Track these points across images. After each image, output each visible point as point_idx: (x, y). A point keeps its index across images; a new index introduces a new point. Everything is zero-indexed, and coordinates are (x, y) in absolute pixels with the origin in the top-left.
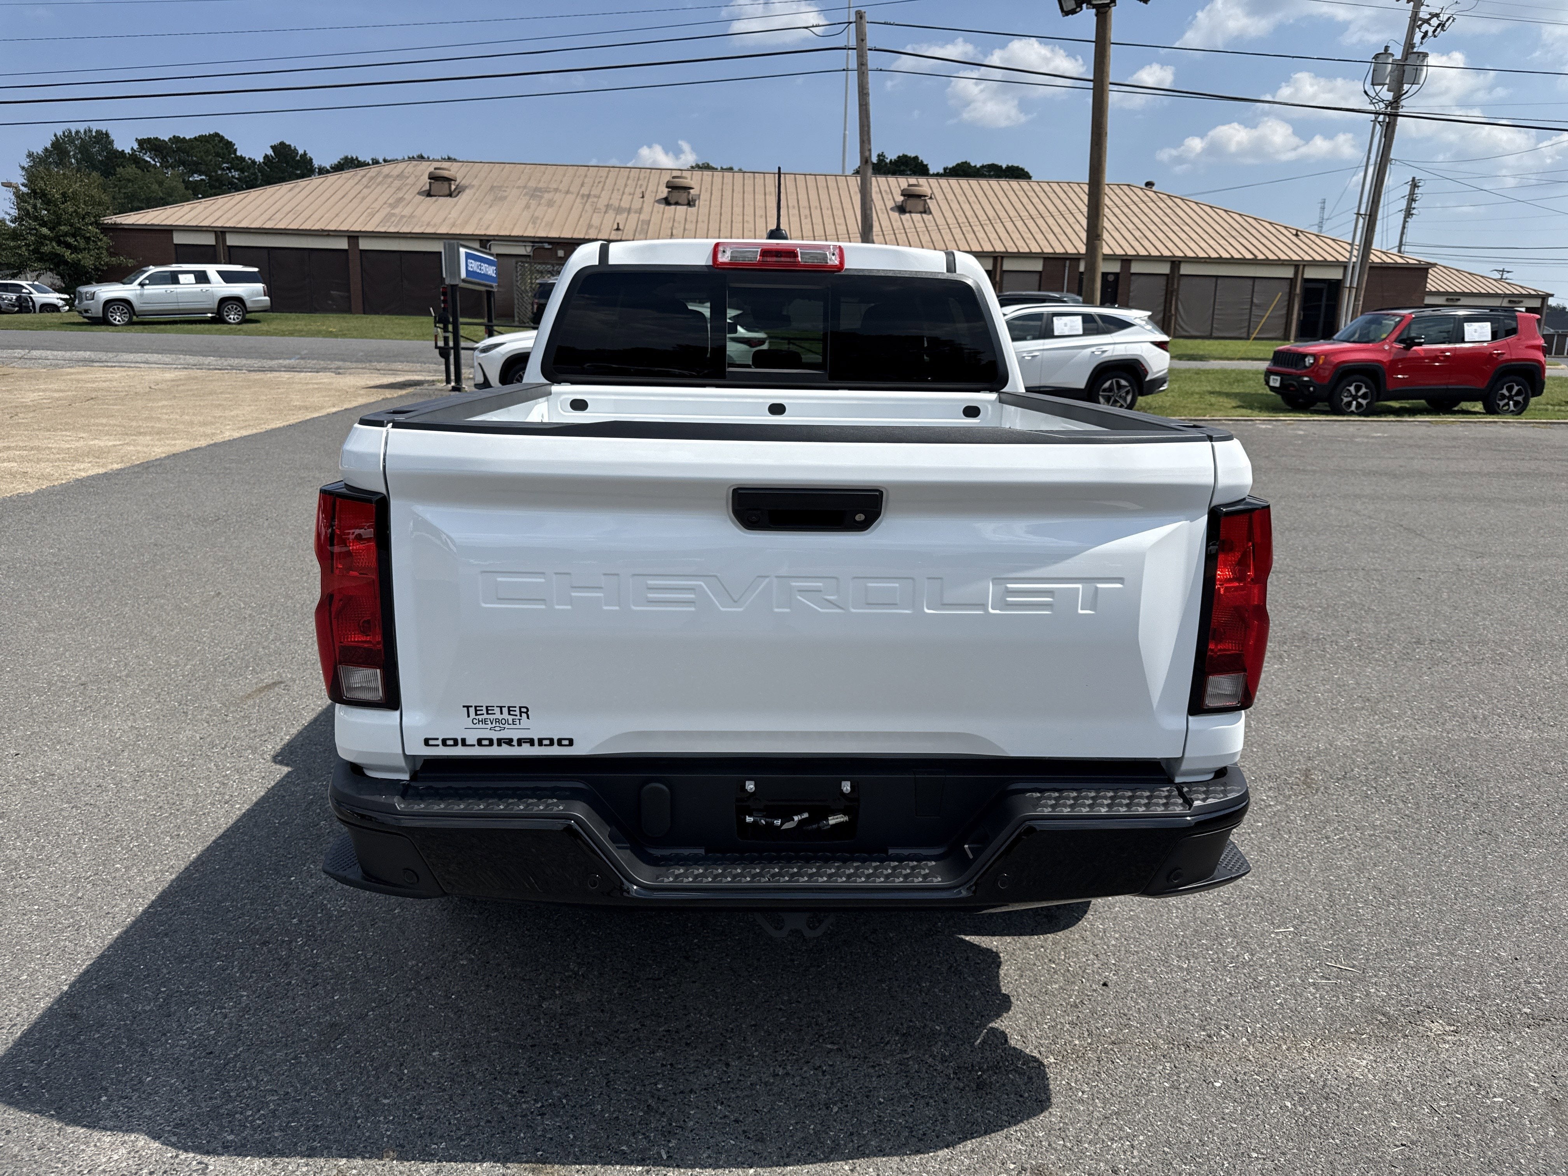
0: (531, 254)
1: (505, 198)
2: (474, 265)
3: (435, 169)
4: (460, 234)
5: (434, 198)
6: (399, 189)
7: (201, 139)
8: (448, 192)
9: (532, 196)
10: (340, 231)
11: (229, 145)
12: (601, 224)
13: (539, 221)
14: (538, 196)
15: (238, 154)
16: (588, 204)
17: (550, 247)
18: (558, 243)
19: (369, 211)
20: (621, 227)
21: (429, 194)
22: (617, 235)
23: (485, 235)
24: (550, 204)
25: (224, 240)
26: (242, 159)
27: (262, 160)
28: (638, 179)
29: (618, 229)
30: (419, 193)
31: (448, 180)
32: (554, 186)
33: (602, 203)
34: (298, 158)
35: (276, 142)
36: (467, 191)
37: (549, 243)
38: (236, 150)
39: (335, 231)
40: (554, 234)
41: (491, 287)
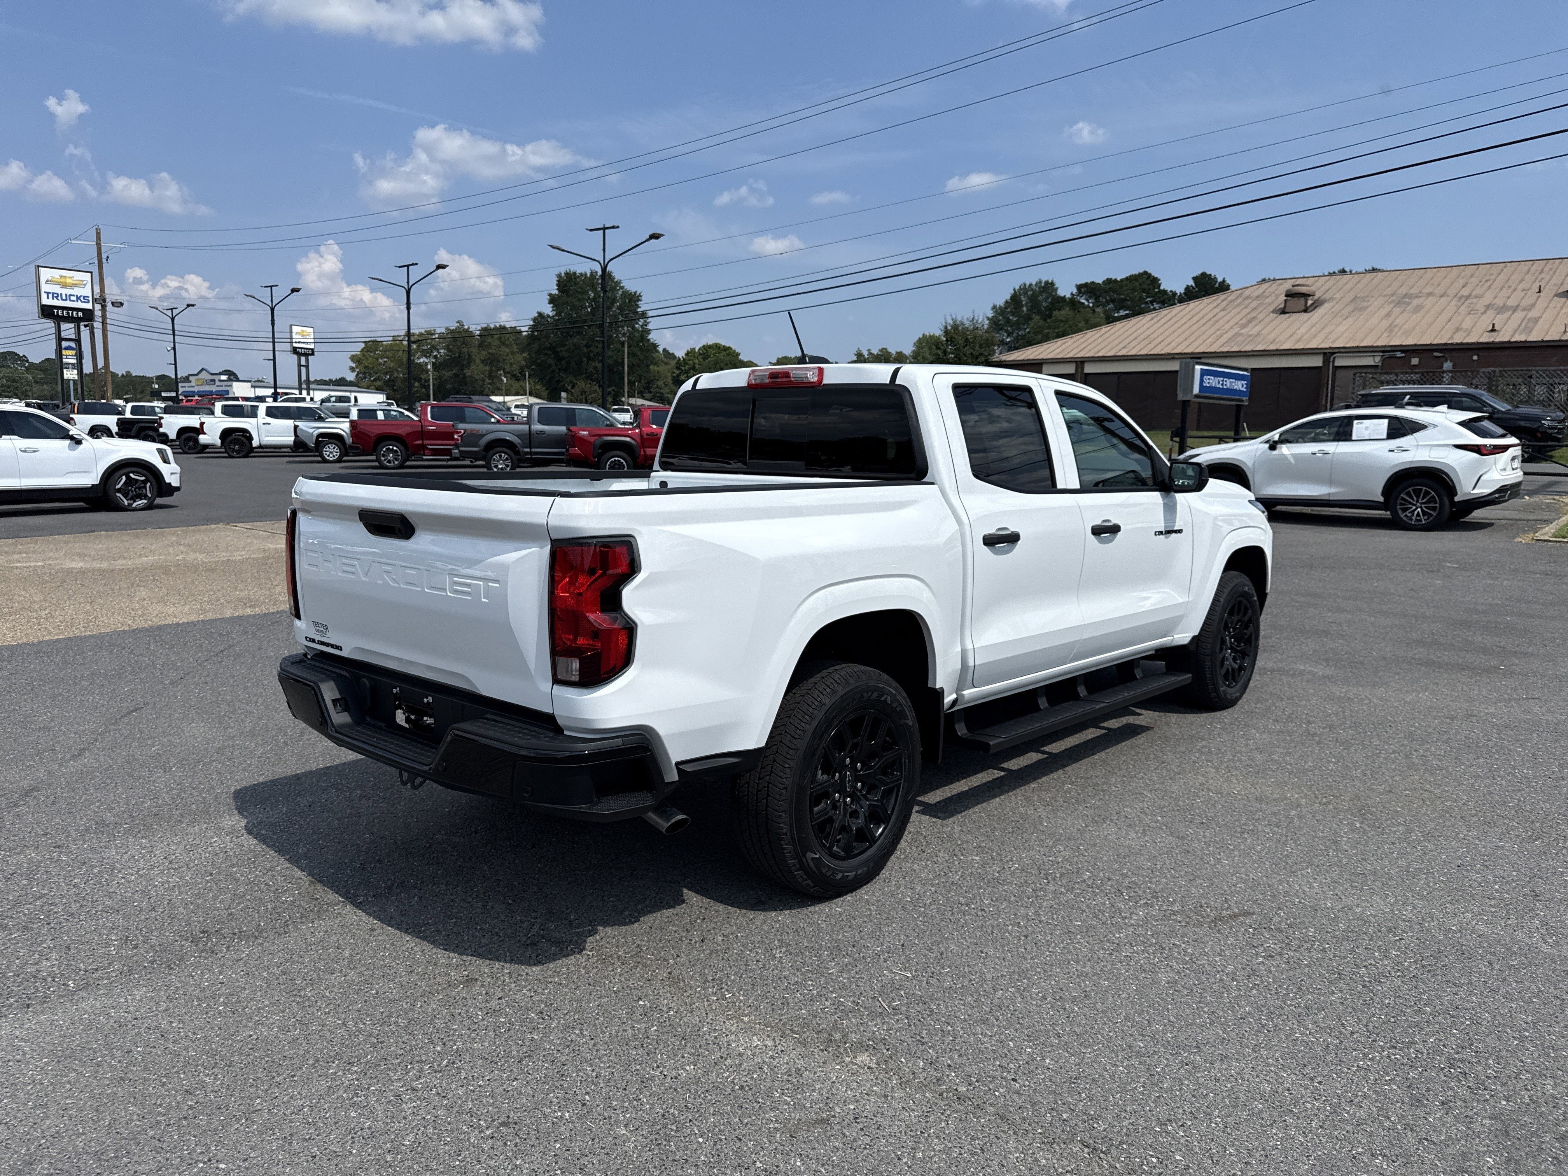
0: (1380, 364)
1: (1366, 308)
2: (1212, 381)
3: (1293, 286)
4: (1303, 349)
5: (1287, 315)
6: (1254, 309)
7: (1131, 279)
8: (1303, 308)
9: (1398, 304)
10: (1185, 354)
11: (1155, 281)
12: (1473, 327)
13: (1396, 329)
14: (1405, 303)
15: (1162, 288)
16: (1463, 307)
17: (1403, 355)
18: (1414, 351)
19: (1218, 332)
20: (1496, 328)
21: (1283, 312)
22: (1490, 337)
23: (1330, 348)
24: (1418, 309)
25: (1083, 369)
26: (1165, 292)
27: (1183, 291)
28: (1541, 272)
29: (1493, 330)
30: (1273, 312)
31: (1306, 296)
32: (1428, 290)
33: (1481, 305)
34: (1217, 285)
35: (1197, 273)
36: (1326, 306)
37: (1402, 351)
38: (1160, 285)
39: (1181, 354)
40: (1410, 341)
41: (1242, 401)
